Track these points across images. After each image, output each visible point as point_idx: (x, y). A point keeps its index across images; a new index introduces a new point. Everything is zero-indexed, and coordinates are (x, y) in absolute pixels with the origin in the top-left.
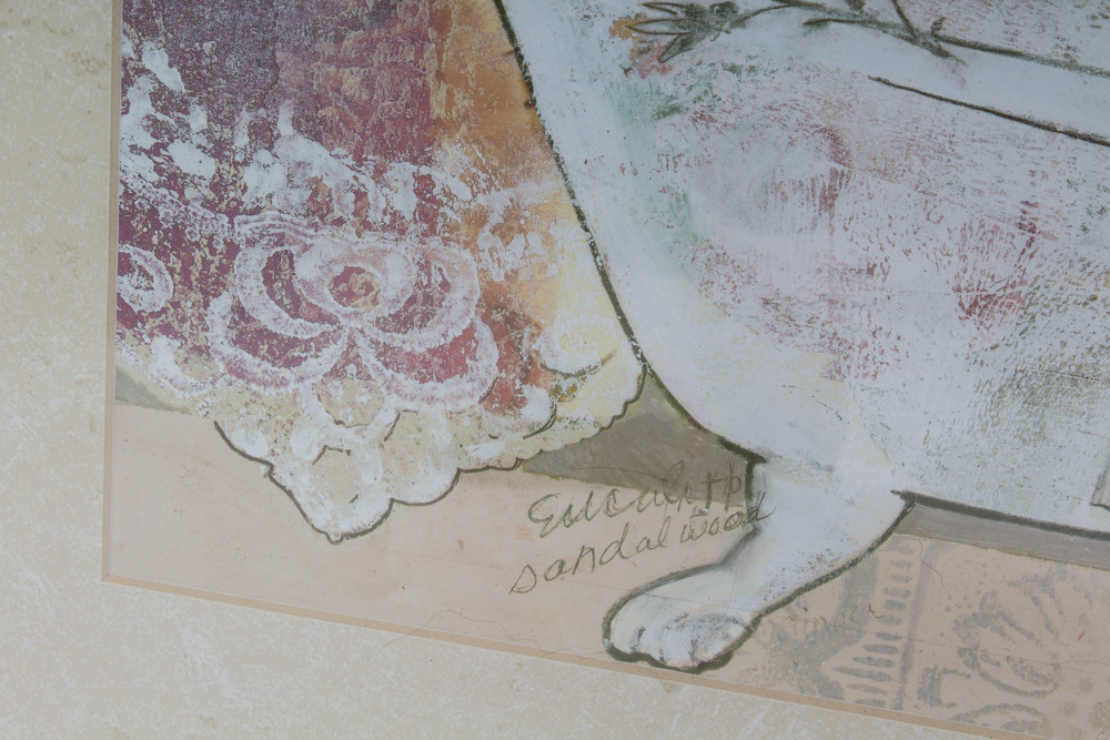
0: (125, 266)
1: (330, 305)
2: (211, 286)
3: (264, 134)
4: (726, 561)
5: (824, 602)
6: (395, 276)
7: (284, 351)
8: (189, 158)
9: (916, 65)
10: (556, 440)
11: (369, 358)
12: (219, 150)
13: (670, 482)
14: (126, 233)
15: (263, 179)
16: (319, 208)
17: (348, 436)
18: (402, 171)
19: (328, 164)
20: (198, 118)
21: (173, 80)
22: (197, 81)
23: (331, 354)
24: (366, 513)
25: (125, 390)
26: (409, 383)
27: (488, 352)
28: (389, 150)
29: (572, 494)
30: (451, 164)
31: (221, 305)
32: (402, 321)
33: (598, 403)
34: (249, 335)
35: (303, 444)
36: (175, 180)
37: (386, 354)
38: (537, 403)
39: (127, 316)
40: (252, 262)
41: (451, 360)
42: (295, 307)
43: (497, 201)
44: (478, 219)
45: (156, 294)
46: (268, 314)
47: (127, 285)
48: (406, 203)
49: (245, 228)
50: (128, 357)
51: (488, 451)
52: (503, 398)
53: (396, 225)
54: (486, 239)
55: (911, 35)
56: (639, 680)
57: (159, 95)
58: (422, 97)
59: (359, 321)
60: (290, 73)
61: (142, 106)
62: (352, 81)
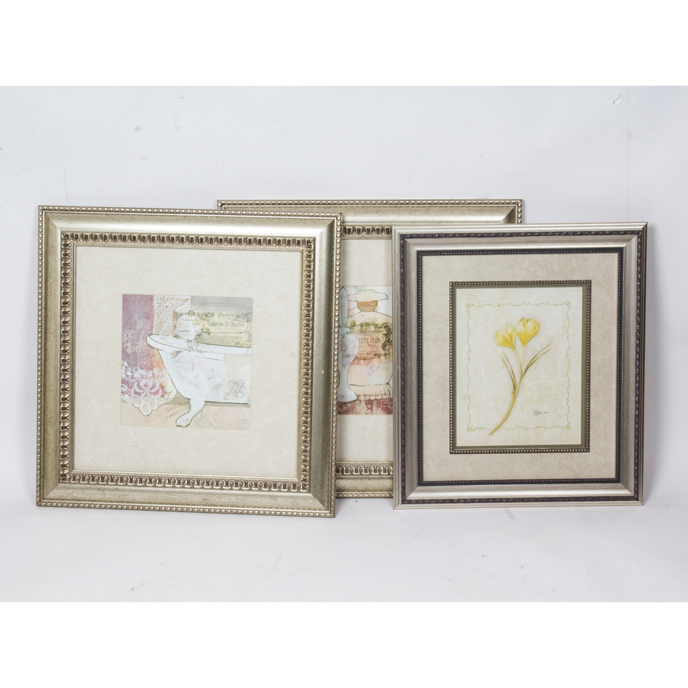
0: (122, 386)
1: (144, 388)
2: (131, 388)
3: (136, 370)
4: (188, 412)
5: (199, 415)
6: (150, 384)
7: (139, 394)
8: (129, 373)
9: (199, 354)
10: (169, 400)
11: (148, 393)
12: (132, 372)
13: (181, 404)
14: (122, 383)
15: (137, 375)
16: (142, 377)
17: (147, 403)
18: (151, 372)
19: (143, 372)
20: (130, 369)
21: (127, 365)
22: (129, 365)
23: (144, 394)
24: (149, 413)
25: (123, 401)
26: (153, 396)
27: (161, 391)
28: (149, 370)
29: (171, 406)
30: (155, 370)
31: (132, 390)
32: (152, 389)
33: (172, 396)
34: (136, 393)
35: (142, 405)
36: (127, 376)
37: (150, 393)
38: (166, 396)
39: (123, 392)
40: (136, 384)
41: (157, 392)
42: (140, 389)
43: (160, 374)
44: (159, 376)
45: (125, 389)
46: (138, 390)
47: (122, 389)
48: (151, 375)
49: (135, 380)
50: (123, 397)
51: (161, 403)
52: (163, 396)
53: (150, 378)
54: (160, 378)
55: (198, 351)
56: (180, 428)
57: (126, 367)
58: (152, 364)
59: (147, 389)
60: (139, 363)
61: (124, 368)
62: (145, 363)
